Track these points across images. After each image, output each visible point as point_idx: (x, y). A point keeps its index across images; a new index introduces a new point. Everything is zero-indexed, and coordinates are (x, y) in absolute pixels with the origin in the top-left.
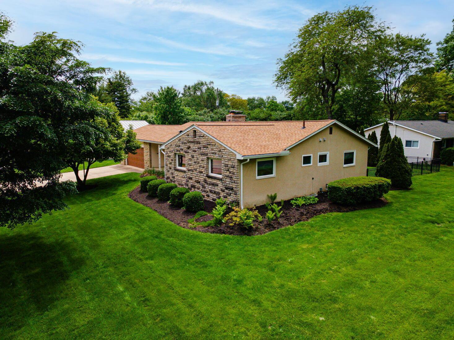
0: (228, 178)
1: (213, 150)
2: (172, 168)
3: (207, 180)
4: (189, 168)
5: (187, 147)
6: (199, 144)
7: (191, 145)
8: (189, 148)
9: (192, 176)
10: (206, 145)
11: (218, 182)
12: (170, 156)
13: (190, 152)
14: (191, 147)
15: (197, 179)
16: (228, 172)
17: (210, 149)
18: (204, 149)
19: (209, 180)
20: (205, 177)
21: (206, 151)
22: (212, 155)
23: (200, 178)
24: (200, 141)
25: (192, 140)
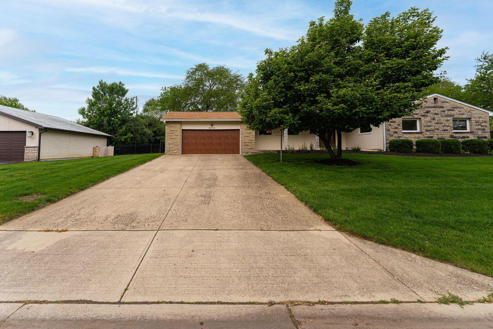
0: (480, 130)
1: (461, 112)
2: (398, 132)
3: (455, 135)
4: (427, 129)
5: (425, 111)
6: (442, 108)
7: (431, 110)
8: (427, 112)
9: (431, 135)
10: (452, 108)
11: (468, 135)
12: (395, 121)
13: (429, 115)
14: (431, 111)
15: (439, 137)
16: (480, 126)
17: (458, 111)
18: (449, 111)
19: (457, 135)
20: (451, 134)
21: (452, 113)
22: (459, 115)
23: (444, 135)
24: (443, 106)
25: (433, 106)
